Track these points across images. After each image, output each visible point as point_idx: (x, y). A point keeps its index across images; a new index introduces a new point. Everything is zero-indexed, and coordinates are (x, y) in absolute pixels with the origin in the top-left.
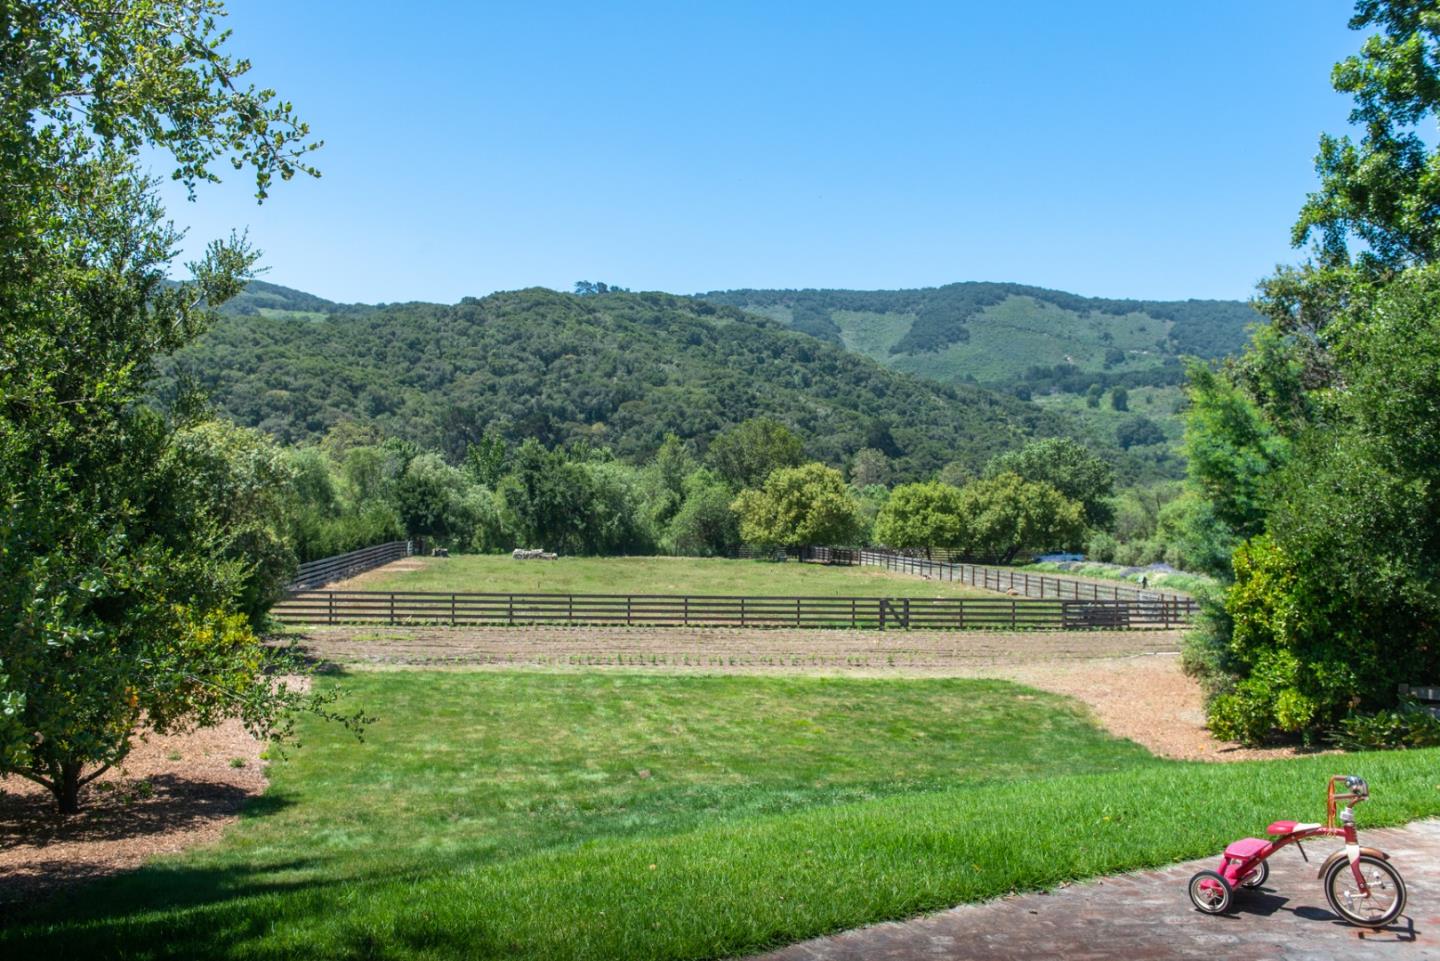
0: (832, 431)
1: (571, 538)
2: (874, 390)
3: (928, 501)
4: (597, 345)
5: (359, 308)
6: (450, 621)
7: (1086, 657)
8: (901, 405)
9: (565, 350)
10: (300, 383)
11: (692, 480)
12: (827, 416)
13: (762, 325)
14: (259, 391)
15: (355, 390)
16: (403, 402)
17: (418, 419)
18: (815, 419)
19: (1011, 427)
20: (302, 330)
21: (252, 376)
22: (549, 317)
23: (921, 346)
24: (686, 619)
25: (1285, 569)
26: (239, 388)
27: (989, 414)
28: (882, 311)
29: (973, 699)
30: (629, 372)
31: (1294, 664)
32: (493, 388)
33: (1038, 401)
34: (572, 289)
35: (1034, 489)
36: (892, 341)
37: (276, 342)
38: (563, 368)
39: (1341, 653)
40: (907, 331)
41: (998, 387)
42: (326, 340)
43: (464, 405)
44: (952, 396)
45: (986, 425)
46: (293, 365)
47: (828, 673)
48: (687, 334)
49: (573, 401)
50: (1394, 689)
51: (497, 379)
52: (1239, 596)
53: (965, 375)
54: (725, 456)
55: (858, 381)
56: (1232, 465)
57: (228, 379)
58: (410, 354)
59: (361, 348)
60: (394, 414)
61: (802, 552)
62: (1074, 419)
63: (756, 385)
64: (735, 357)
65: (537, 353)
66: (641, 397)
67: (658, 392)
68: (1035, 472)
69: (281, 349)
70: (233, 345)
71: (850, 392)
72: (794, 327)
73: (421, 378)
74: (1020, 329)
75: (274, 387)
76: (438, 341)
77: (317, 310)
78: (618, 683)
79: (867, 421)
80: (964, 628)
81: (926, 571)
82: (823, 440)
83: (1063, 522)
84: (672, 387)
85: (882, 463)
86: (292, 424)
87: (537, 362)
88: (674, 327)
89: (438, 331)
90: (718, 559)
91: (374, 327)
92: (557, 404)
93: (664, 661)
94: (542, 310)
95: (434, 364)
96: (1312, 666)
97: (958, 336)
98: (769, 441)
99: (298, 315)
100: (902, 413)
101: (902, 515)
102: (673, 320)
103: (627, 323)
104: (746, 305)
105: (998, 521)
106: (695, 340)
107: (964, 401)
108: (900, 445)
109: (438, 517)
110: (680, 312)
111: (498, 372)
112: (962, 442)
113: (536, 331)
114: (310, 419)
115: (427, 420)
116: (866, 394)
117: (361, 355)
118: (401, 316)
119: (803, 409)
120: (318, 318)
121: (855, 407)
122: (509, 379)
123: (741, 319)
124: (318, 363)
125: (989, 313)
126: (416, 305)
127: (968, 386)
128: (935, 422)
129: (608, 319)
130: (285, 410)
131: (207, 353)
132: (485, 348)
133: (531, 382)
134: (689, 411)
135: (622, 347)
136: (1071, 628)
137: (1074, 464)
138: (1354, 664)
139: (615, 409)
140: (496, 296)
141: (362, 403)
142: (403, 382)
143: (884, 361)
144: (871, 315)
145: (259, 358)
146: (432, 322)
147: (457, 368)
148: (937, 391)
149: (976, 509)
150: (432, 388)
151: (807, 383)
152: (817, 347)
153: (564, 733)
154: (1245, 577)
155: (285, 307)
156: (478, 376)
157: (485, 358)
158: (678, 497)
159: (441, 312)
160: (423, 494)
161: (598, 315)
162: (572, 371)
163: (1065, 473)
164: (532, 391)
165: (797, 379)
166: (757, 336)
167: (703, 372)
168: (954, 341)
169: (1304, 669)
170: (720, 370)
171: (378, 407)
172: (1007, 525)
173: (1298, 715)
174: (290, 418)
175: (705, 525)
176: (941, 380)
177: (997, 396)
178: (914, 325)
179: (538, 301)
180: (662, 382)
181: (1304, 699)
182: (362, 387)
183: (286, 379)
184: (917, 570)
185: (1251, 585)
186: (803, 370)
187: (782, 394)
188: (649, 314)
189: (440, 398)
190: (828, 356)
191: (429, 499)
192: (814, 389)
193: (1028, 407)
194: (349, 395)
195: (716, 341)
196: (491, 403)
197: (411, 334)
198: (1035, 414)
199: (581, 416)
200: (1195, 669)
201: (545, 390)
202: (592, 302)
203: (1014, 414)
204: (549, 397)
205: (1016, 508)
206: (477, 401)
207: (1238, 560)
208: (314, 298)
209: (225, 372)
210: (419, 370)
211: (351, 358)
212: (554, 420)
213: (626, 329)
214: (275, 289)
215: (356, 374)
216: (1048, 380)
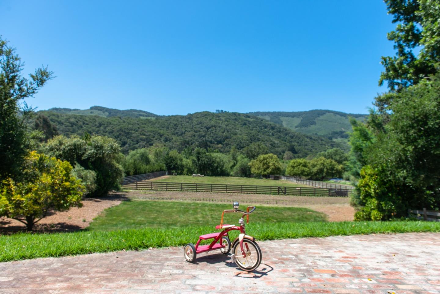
0: (279, 147)
1: (208, 172)
2: (291, 137)
3: (301, 164)
4: (220, 125)
5: (164, 116)
6: (165, 189)
7: (331, 203)
8: (298, 141)
9: (212, 126)
10: (148, 134)
11: (239, 158)
12: (278, 143)
13: (262, 120)
14: (138, 136)
15: (161, 136)
16: (172, 139)
17: (176, 143)
18: (275, 144)
19: (327, 147)
20: (149, 121)
21: (137, 132)
22: (209, 118)
23: (303, 126)
24: (226, 191)
25: (374, 174)
26: (134, 135)
27: (321, 143)
28: (293, 117)
29: (295, 212)
30: (228, 132)
31: (376, 202)
32: (194, 136)
33: (334, 140)
34: (215, 112)
35: (328, 161)
36: (296, 125)
37: (143, 124)
38: (212, 131)
39: (390, 199)
40: (300, 122)
41: (324, 136)
42: (155, 124)
43: (187, 140)
44: (311, 138)
45: (320, 146)
46: (146, 130)
47: (258, 205)
48: (243, 123)
49: (214, 139)
50: (407, 210)
51: (195, 133)
52: (362, 183)
53: (315, 133)
54: (248, 151)
55: (286, 134)
56: (362, 146)
57: (131, 133)
58: (175, 127)
59: (163, 126)
60: (170, 142)
61: (267, 177)
62: (344, 145)
63: (260, 135)
64: (255, 128)
65: (205, 127)
66: (231, 138)
67: (235, 137)
68: (329, 156)
69: (144, 126)
70: (133, 125)
71: (284, 137)
72: (270, 121)
73: (177, 133)
74: (330, 122)
75: (142, 135)
76: (181, 124)
77: (154, 117)
78: (200, 205)
79: (288, 144)
80: (301, 195)
81: (297, 182)
82: (277, 149)
83: (337, 170)
84: (239, 136)
85: (291, 155)
86: (146, 144)
87: (205, 129)
88: (240, 121)
89: (181, 121)
90: (245, 178)
91: (166, 120)
92: (210, 139)
93: (215, 200)
94: (207, 116)
95: (180, 130)
96: (381, 203)
97: (313, 123)
98: (259, 148)
99: (149, 118)
100: (298, 143)
101: (293, 167)
102: (240, 119)
103: (228, 120)
104: (258, 115)
105: (319, 169)
106: (245, 124)
107: (314, 140)
108: (297, 151)
109: (174, 166)
110: (241, 117)
111: (196, 132)
112: (313, 150)
113: (205, 122)
114: (150, 143)
115: (178, 143)
116: (288, 138)
117: (163, 127)
118: (172, 118)
119: (271, 141)
120: (153, 119)
121: (286, 141)
122: (198, 133)
123: (257, 119)
124: (153, 129)
125: (321, 117)
126: (177, 116)
127: (315, 136)
128: (306, 145)
129: (223, 119)
130: (144, 140)
131: (127, 127)
132: (193, 126)
133: (204, 134)
134: (243, 142)
135: (226, 126)
136: (331, 196)
137: (340, 155)
138: (394, 203)
139: (224, 141)
140: (196, 113)
141: (163, 139)
142: (173, 134)
143: (293, 129)
144: (290, 118)
145: (139, 128)
146: (180, 119)
147: (186, 131)
148: (307, 137)
149: (314, 166)
150: (180, 135)
151: (273, 135)
152: (276, 126)
153: (177, 217)
154: (364, 177)
155: (146, 116)
156: (191, 133)
157: (193, 128)
158: (236, 162)
159: (182, 117)
160: (171, 160)
161: (221, 118)
162: (214, 131)
163: (338, 158)
164: (204, 136)
165: (271, 134)
166: (261, 123)
167: (246, 132)
168: (312, 125)
169: (379, 204)
170: (251, 132)
171: (166, 140)
172: (321, 171)
173: (377, 217)
174: (145, 142)
175: (242, 169)
176: (308, 135)
177: (323, 138)
178: (302, 120)
179: (206, 114)
180: (236, 134)
181: (379, 213)
182: (163, 135)
183: (145, 133)
184: (295, 181)
185: (365, 179)
186: (272, 132)
187: (266, 138)
188: (233, 118)
189: (182, 138)
190: (279, 128)
191: (173, 161)
192: (275, 136)
193: (331, 141)
194: (159, 137)
195: (250, 124)
196: (194, 139)
197: (175, 122)
198: (333, 143)
199: (216, 143)
200: (354, 205)
201: (207, 136)
202: (220, 115)
203: (327, 143)
204: (208, 138)
205: (324, 166)
206: (190, 139)
207: (361, 172)
208: (153, 114)
209: (130, 131)
210: (177, 131)
211: (160, 128)
212: (208, 143)
213: (228, 121)
214: (144, 112)
215: (162, 132)
216: (337, 135)
